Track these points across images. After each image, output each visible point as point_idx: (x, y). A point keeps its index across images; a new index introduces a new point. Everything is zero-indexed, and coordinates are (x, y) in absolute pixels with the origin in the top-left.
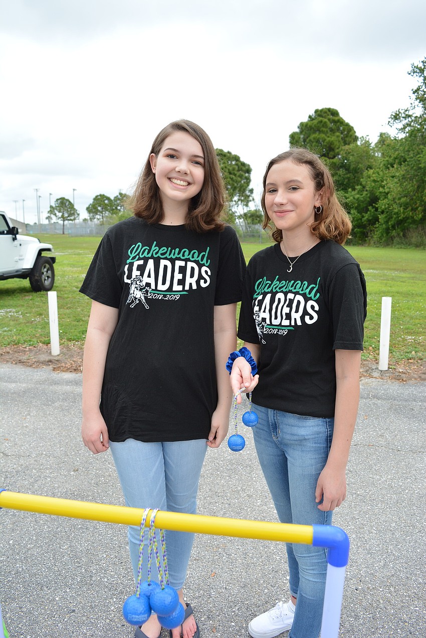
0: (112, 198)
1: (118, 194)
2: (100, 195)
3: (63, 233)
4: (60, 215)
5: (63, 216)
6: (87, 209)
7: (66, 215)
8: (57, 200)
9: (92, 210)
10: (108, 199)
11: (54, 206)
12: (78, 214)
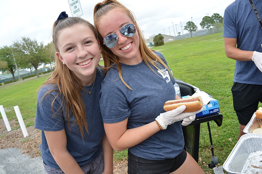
0: (211, 17)
1: (213, 14)
2: (205, 17)
3: (192, 37)
4: (189, 29)
5: (190, 30)
6: (200, 24)
7: (192, 29)
8: (187, 23)
9: (202, 24)
10: (209, 17)
11: (186, 26)
12: (197, 27)
